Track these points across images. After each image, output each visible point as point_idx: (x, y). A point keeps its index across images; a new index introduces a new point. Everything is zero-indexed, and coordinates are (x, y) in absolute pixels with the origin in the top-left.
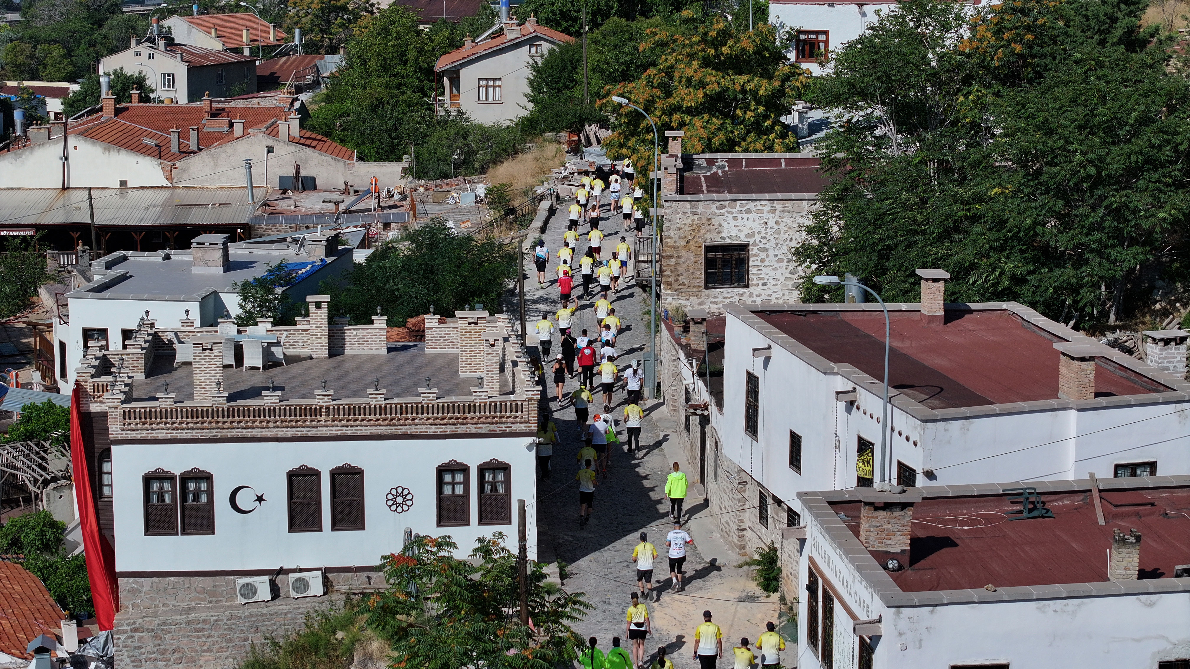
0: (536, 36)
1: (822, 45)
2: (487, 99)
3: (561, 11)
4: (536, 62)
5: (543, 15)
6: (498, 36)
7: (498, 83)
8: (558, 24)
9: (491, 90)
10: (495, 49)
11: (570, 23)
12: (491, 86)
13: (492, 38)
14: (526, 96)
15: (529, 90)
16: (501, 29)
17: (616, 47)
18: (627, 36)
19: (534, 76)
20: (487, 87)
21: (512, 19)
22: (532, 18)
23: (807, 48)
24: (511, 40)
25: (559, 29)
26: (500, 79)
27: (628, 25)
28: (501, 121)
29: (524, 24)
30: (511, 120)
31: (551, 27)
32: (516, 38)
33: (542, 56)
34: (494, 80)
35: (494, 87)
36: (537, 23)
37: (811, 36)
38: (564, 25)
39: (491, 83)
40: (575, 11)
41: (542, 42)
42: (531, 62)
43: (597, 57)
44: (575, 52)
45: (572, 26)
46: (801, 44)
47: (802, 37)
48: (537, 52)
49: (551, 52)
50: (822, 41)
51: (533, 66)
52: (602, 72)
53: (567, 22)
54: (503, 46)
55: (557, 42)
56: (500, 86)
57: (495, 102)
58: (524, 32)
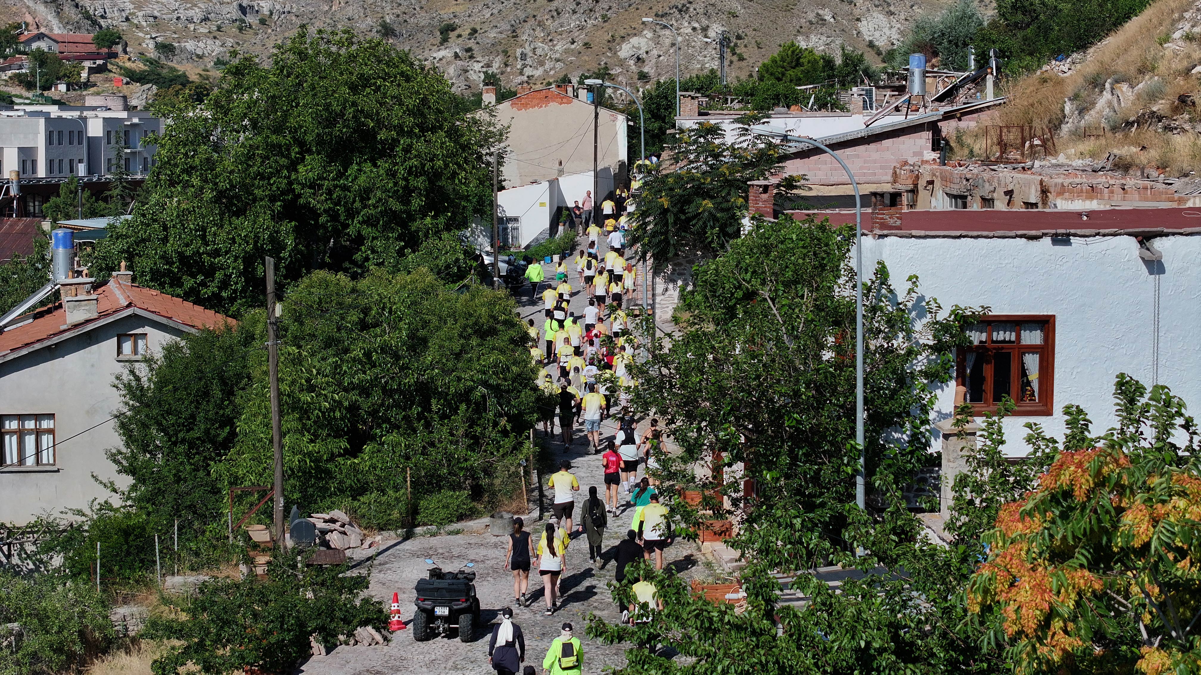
0: (135, 316)
1: (1032, 362)
2: (22, 460)
3: (181, 255)
4: (138, 379)
5: (145, 264)
6: (49, 311)
7: (45, 424)
8: (176, 282)
9: (30, 441)
10: (38, 346)
11: (200, 278)
12: (30, 432)
13: (37, 316)
14: (113, 457)
15: (117, 442)
16: (57, 295)
17: (329, 343)
18: (354, 317)
19: (132, 408)
20: (21, 434)
21: (79, 273)
22: (123, 271)
23: (988, 371)
24: (76, 326)
25: (179, 291)
26: (51, 416)
27: (354, 290)
28: (56, 514)
29: (105, 283)
30: (80, 513)
31: (162, 286)
32: (88, 321)
33: (149, 361)
34: (38, 417)
35: (38, 433)
36: (134, 279)
37: (1000, 336)
38: (189, 283)
39: (30, 425)
40: (209, 255)
41: (147, 330)
42: (126, 377)
43: (288, 372)
44: (229, 351)
45: (203, 284)
46: (971, 360)
47: (976, 337)
48: (135, 351)
49: (170, 351)
50: (1032, 349)
51: (128, 387)
52: (304, 412)
53: (193, 276)
54: (56, 340)
55: (186, 329)
56: (51, 431)
57: (41, 468)
58: (105, 305)
